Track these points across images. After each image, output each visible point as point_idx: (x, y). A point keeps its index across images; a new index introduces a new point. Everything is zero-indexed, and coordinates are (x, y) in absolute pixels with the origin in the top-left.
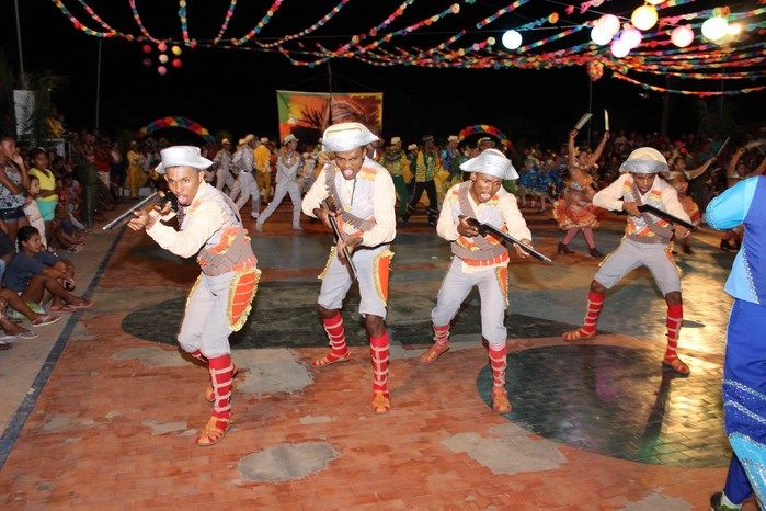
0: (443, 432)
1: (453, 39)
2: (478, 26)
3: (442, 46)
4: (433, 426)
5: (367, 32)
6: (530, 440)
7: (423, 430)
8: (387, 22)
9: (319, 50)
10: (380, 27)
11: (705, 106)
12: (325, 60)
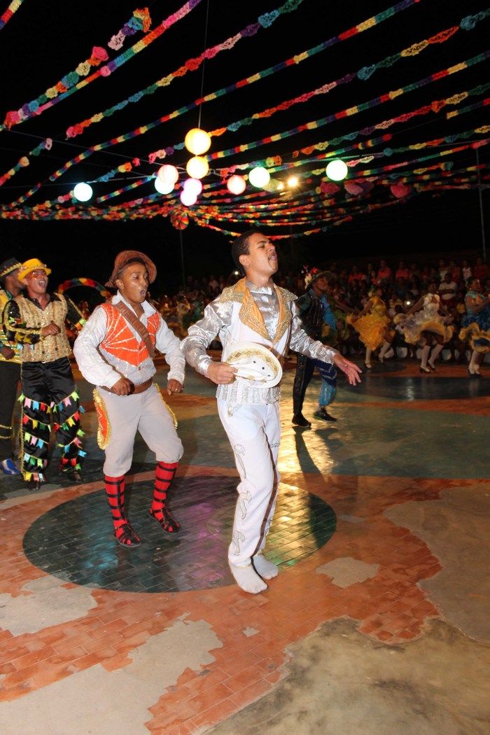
6: (64, 589)
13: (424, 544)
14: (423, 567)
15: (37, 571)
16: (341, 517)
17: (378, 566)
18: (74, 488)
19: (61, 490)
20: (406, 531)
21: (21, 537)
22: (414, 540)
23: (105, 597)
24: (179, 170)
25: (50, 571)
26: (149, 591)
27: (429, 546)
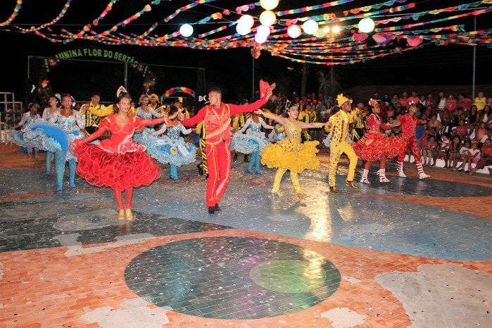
0: (86, 308)
1: (151, 29)
2: (166, 21)
3: (146, 34)
4: (81, 304)
5: (91, 22)
6: (148, 308)
7: (72, 308)
8: (103, 15)
9: (65, 34)
10: (99, 18)
11: (322, 75)
12: (72, 40)
13: (401, 304)
14: (398, 321)
15: (131, 293)
16: (344, 278)
17: (366, 317)
18: (162, 238)
19: (154, 238)
20: (389, 293)
21: (123, 269)
22: (394, 300)
23: (174, 317)
24: (255, 19)
25: (140, 294)
26: (205, 316)
27: (405, 305)
